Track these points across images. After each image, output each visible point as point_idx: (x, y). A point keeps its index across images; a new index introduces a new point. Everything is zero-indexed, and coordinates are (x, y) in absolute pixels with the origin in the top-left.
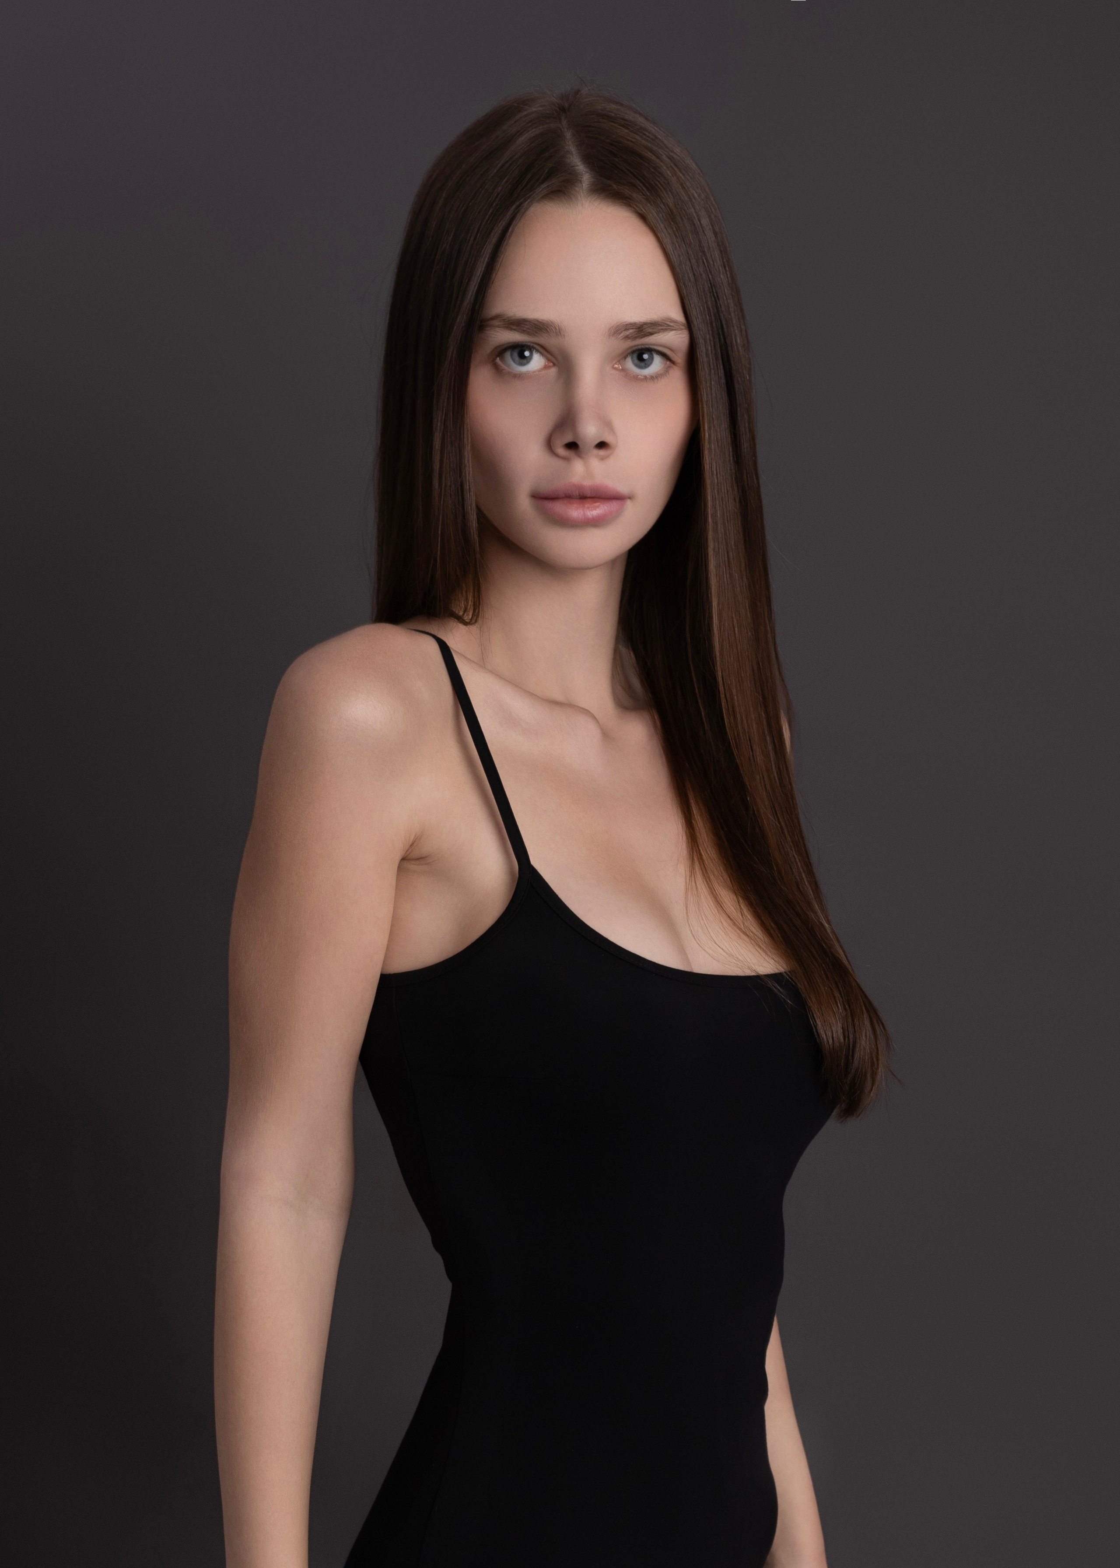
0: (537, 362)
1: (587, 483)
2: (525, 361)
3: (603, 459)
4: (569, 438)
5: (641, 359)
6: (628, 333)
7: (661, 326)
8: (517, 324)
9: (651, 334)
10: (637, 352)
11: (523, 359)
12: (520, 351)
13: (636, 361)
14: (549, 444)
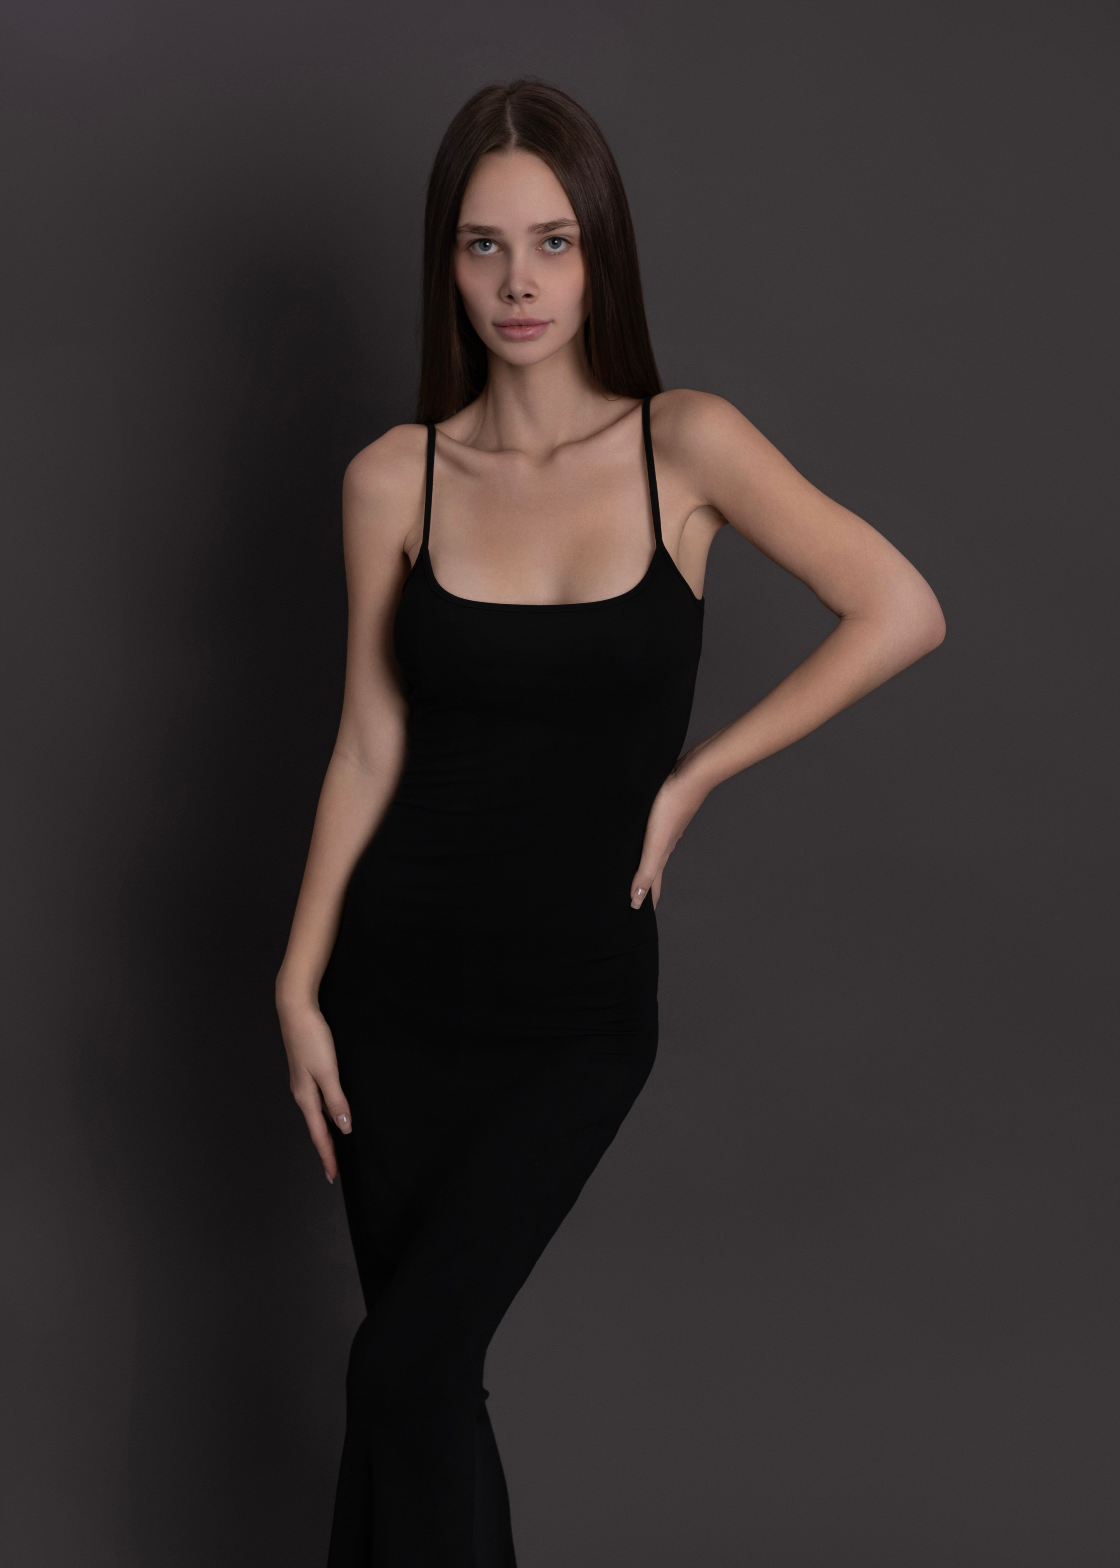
0: (493, 249)
1: (521, 318)
2: (487, 248)
3: (530, 303)
4: (508, 294)
5: (554, 243)
6: (539, 230)
7: (559, 224)
8: (476, 229)
9: (554, 229)
10: (552, 239)
11: (486, 248)
12: (485, 243)
13: (552, 245)
14: (499, 296)
